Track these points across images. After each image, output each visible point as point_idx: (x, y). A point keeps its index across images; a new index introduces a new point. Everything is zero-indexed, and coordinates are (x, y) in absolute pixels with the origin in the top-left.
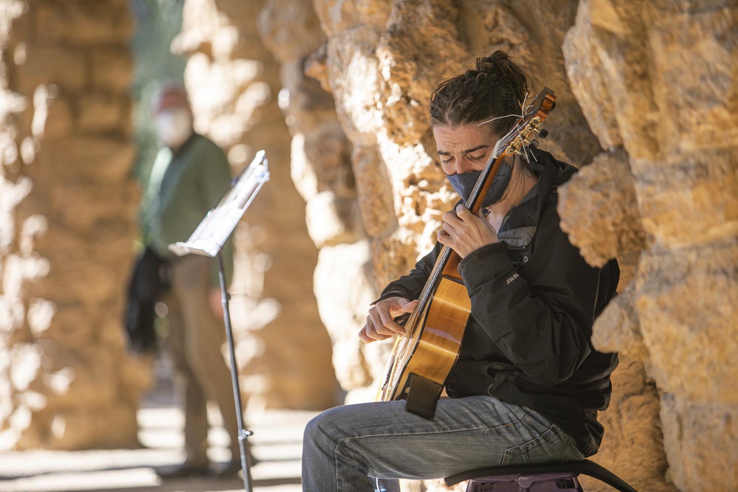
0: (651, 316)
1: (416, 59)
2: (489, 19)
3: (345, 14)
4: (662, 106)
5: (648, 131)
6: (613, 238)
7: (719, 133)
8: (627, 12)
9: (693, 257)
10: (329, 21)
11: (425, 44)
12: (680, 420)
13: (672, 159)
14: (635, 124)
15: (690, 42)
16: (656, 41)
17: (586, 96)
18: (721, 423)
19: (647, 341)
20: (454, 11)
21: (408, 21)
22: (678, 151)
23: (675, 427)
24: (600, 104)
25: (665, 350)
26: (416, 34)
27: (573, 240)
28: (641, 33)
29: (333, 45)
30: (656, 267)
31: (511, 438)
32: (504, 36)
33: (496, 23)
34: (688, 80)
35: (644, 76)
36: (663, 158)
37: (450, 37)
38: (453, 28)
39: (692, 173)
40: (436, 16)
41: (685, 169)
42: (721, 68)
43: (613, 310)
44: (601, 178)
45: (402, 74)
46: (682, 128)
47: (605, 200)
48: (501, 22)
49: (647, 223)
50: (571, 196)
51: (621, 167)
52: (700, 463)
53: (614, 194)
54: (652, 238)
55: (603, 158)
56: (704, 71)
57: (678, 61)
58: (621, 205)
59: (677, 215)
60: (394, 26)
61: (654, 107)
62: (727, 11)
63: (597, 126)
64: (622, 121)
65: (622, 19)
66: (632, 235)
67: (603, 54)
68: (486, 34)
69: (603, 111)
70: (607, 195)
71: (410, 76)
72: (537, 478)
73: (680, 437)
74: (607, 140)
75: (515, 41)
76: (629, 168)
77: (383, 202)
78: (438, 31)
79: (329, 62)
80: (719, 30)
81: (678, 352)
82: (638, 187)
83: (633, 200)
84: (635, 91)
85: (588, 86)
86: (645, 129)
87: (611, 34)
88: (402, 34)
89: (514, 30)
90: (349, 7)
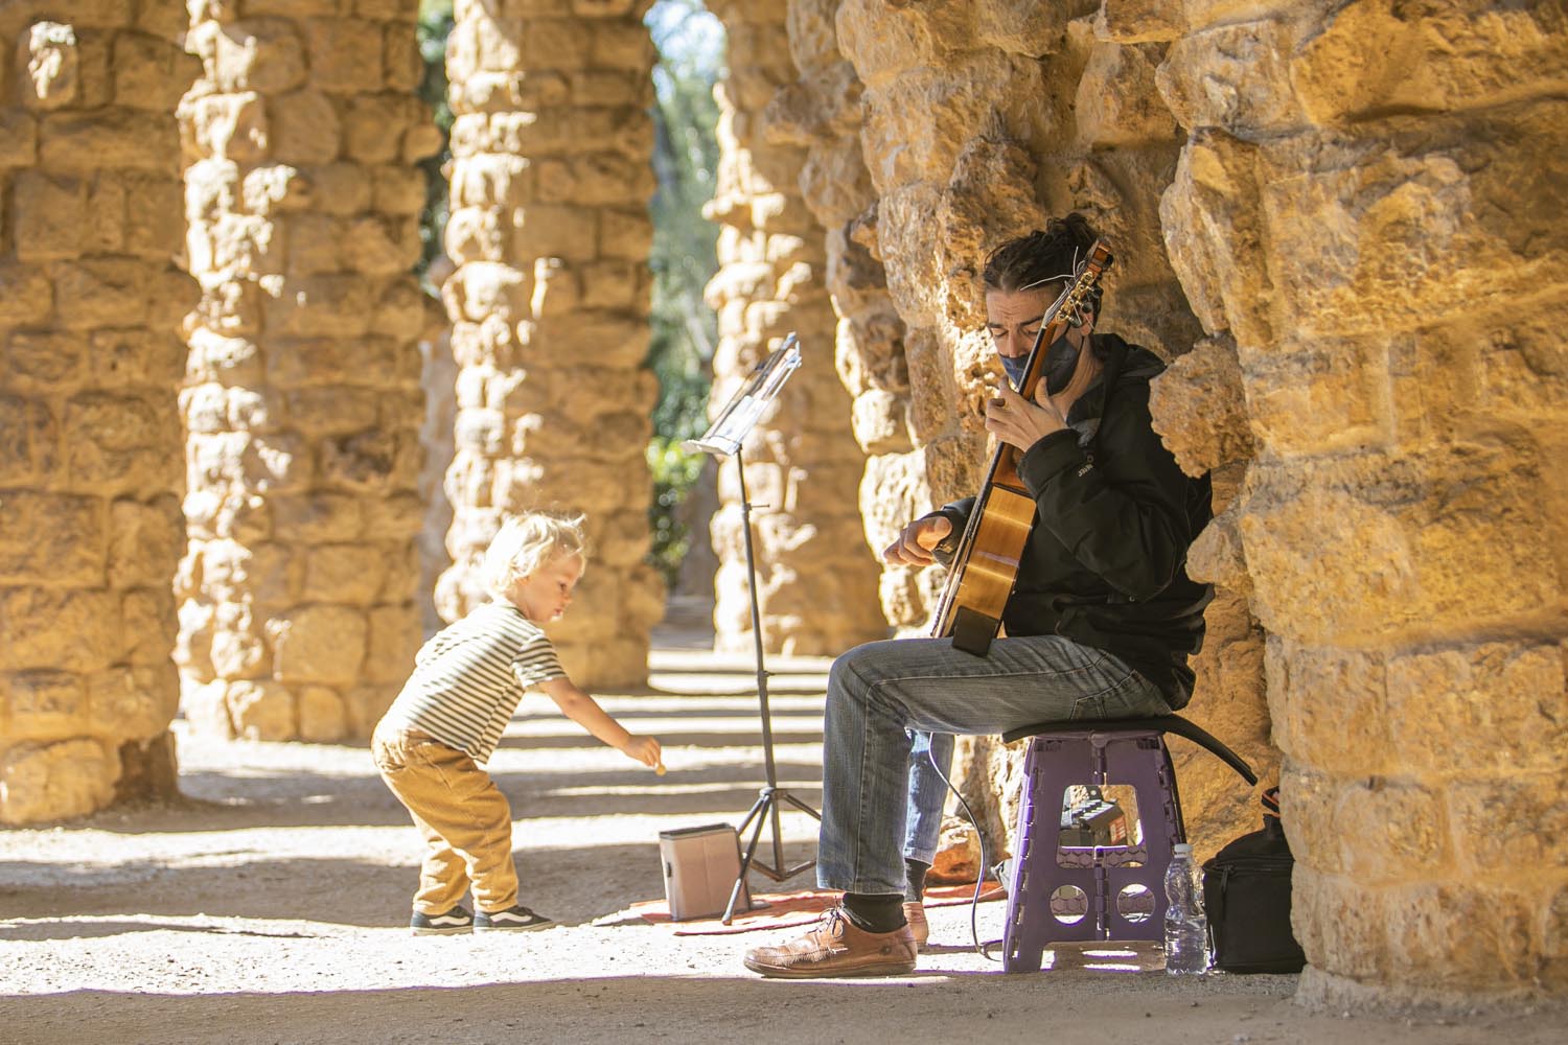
0: (1257, 540)
1: (984, 223)
2: (1075, 178)
3: (898, 167)
4: (1276, 282)
5: (1258, 312)
6: (1215, 443)
7: (1343, 319)
8: (1236, 167)
9: (1309, 468)
10: (880, 176)
11: (996, 205)
12: (1286, 667)
13: (1286, 349)
14: (1243, 303)
15: (1311, 207)
16: (1270, 203)
17: (1186, 268)
18: (1335, 671)
19: (1252, 571)
20: (1031, 167)
21: (975, 177)
22: (1295, 339)
23: (1282, 674)
24: (1203, 279)
25: (1271, 581)
26: (984, 193)
27: (1165, 445)
28: (1254, 194)
29: (885, 205)
30: (1265, 480)
31: (1084, 687)
32: (1092, 199)
33: (1082, 183)
34: (1308, 253)
35: (1256, 245)
36: (1276, 347)
37: (1027, 200)
38: (1029, 187)
39: (1311, 366)
40: (1010, 172)
41: (1302, 361)
42: (1347, 238)
43: (1211, 533)
44: (1202, 370)
45: (966, 241)
46: (1299, 311)
47: (1206, 396)
48: (1089, 183)
49: (1256, 425)
50: (1164, 389)
51: (1227, 356)
52: (1308, 719)
53: (1217, 390)
54: (1262, 445)
55: (1205, 345)
56: (1327, 242)
57: (1296, 229)
58: (1226, 403)
59: (1293, 418)
60: (959, 182)
61: (1267, 284)
62: (1354, 171)
63: (1199, 306)
64: (1230, 301)
65: (1230, 176)
66: (1238, 440)
67: (1206, 218)
68: (1070, 195)
69: (1207, 287)
70: (1209, 390)
71: (976, 244)
72: (1114, 736)
73: (1286, 688)
74: (1210, 324)
75: (1105, 205)
76: (1236, 358)
77: (940, 397)
78: (1011, 190)
79: (879, 225)
80: (1345, 193)
81: (1287, 584)
82: (1246, 380)
83: (1240, 397)
84: (1245, 264)
85: (1188, 257)
86: (1255, 310)
87: (1217, 194)
88: (968, 191)
89: (1104, 192)
90: (905, 159)
